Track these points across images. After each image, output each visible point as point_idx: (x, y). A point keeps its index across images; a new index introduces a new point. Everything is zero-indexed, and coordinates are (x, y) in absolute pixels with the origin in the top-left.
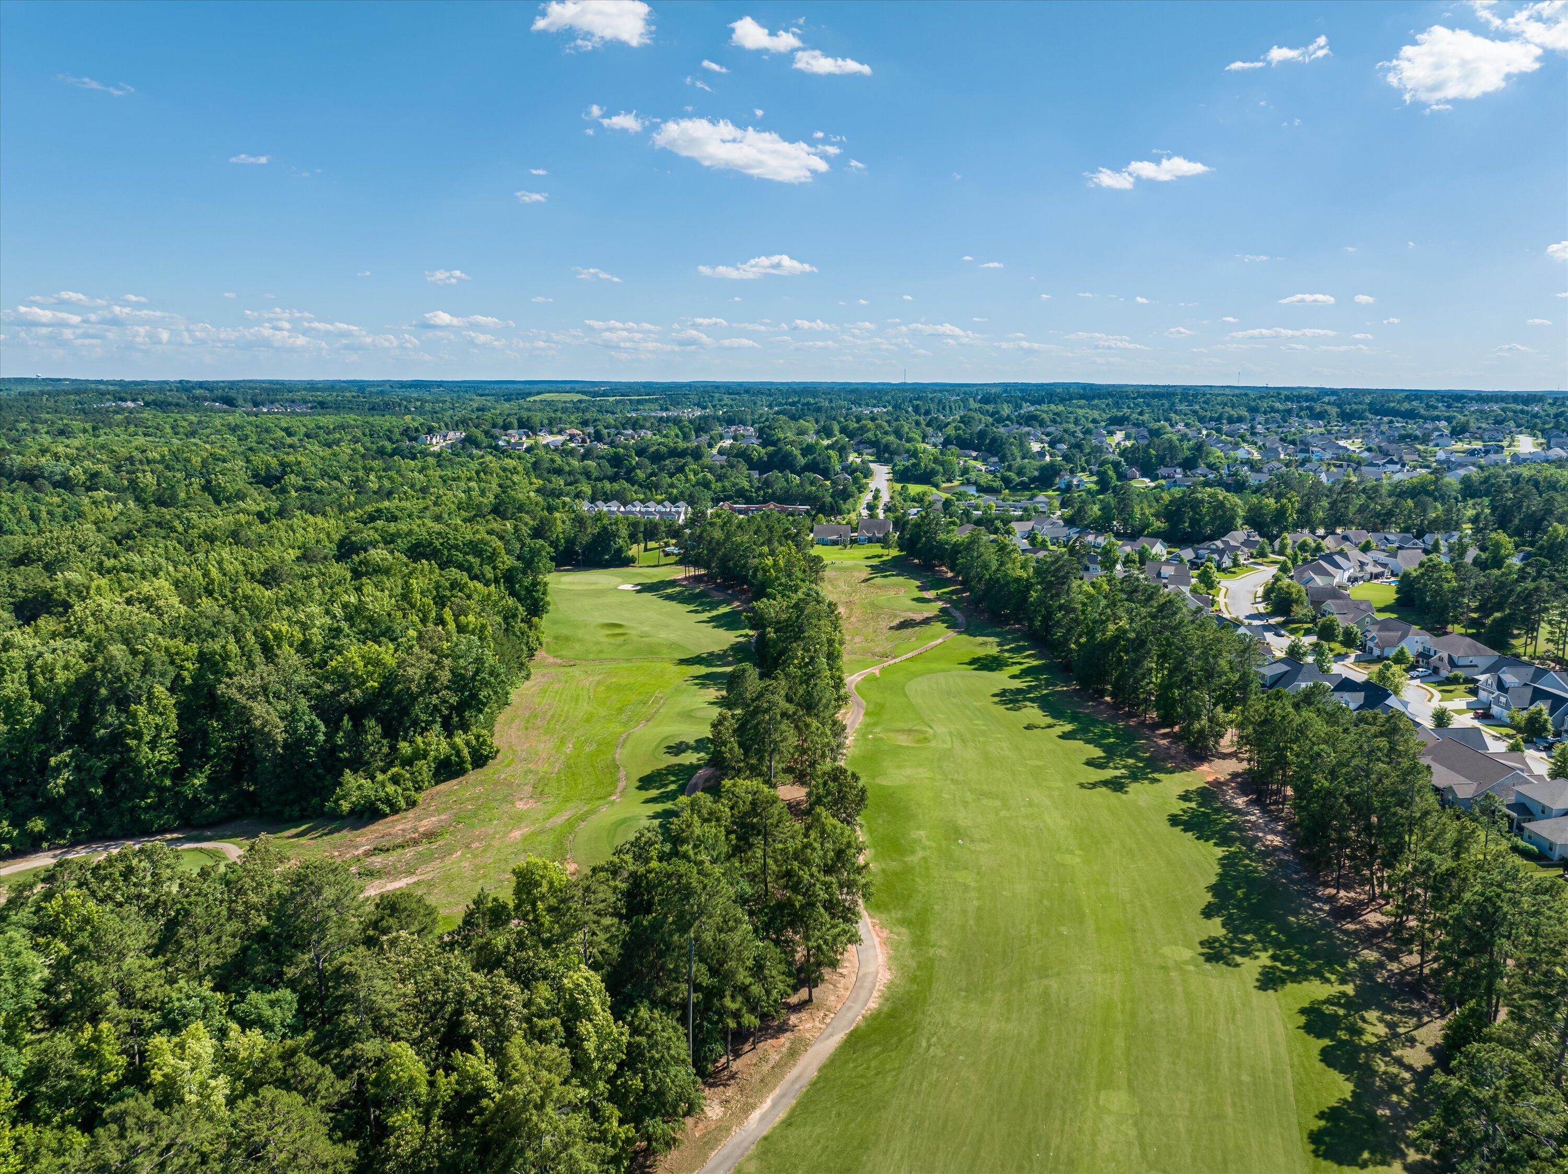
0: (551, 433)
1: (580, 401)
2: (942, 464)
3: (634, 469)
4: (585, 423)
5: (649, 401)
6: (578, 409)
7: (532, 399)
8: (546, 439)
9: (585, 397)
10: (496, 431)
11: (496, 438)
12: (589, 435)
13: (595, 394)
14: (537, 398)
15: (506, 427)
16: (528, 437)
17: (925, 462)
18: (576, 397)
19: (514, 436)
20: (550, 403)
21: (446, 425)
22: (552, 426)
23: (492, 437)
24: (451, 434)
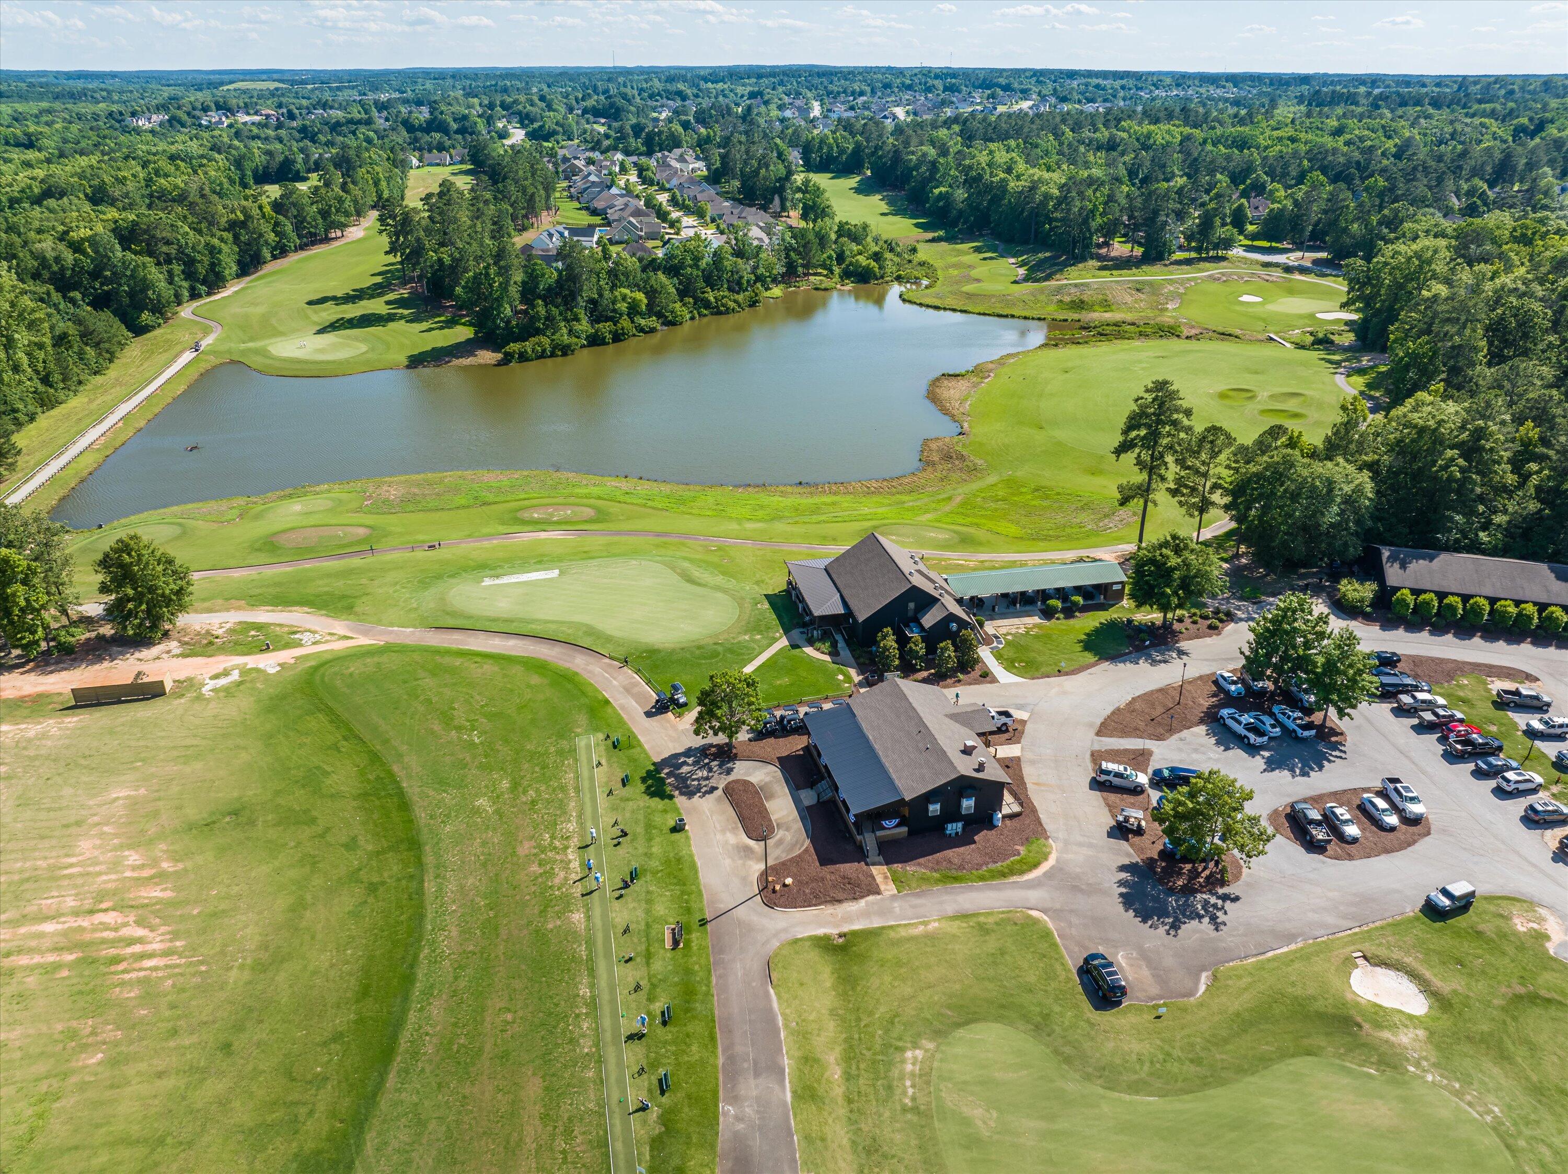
0: (248, 114)
1: (277, 89)
2: (562, 126)
3: (316, 134)
4: (280, 106)
5: (349, 87)
6: (273, 95)
7: (225, 88)
8: (243, 118)
9: (281, 85)
10: (197, 113)
11: (199, 118)
12: (283, 115)
13: (293, 83)
14: (231, 87)
15: (205, 109)
16: (227, 117)
17: (550, 125)
18: (272, 85)
19: (214, 116)
20: (244, 92)
21: (148, 109)
22: (247, 109)
23: (194, 117)
24: (154, 117)
